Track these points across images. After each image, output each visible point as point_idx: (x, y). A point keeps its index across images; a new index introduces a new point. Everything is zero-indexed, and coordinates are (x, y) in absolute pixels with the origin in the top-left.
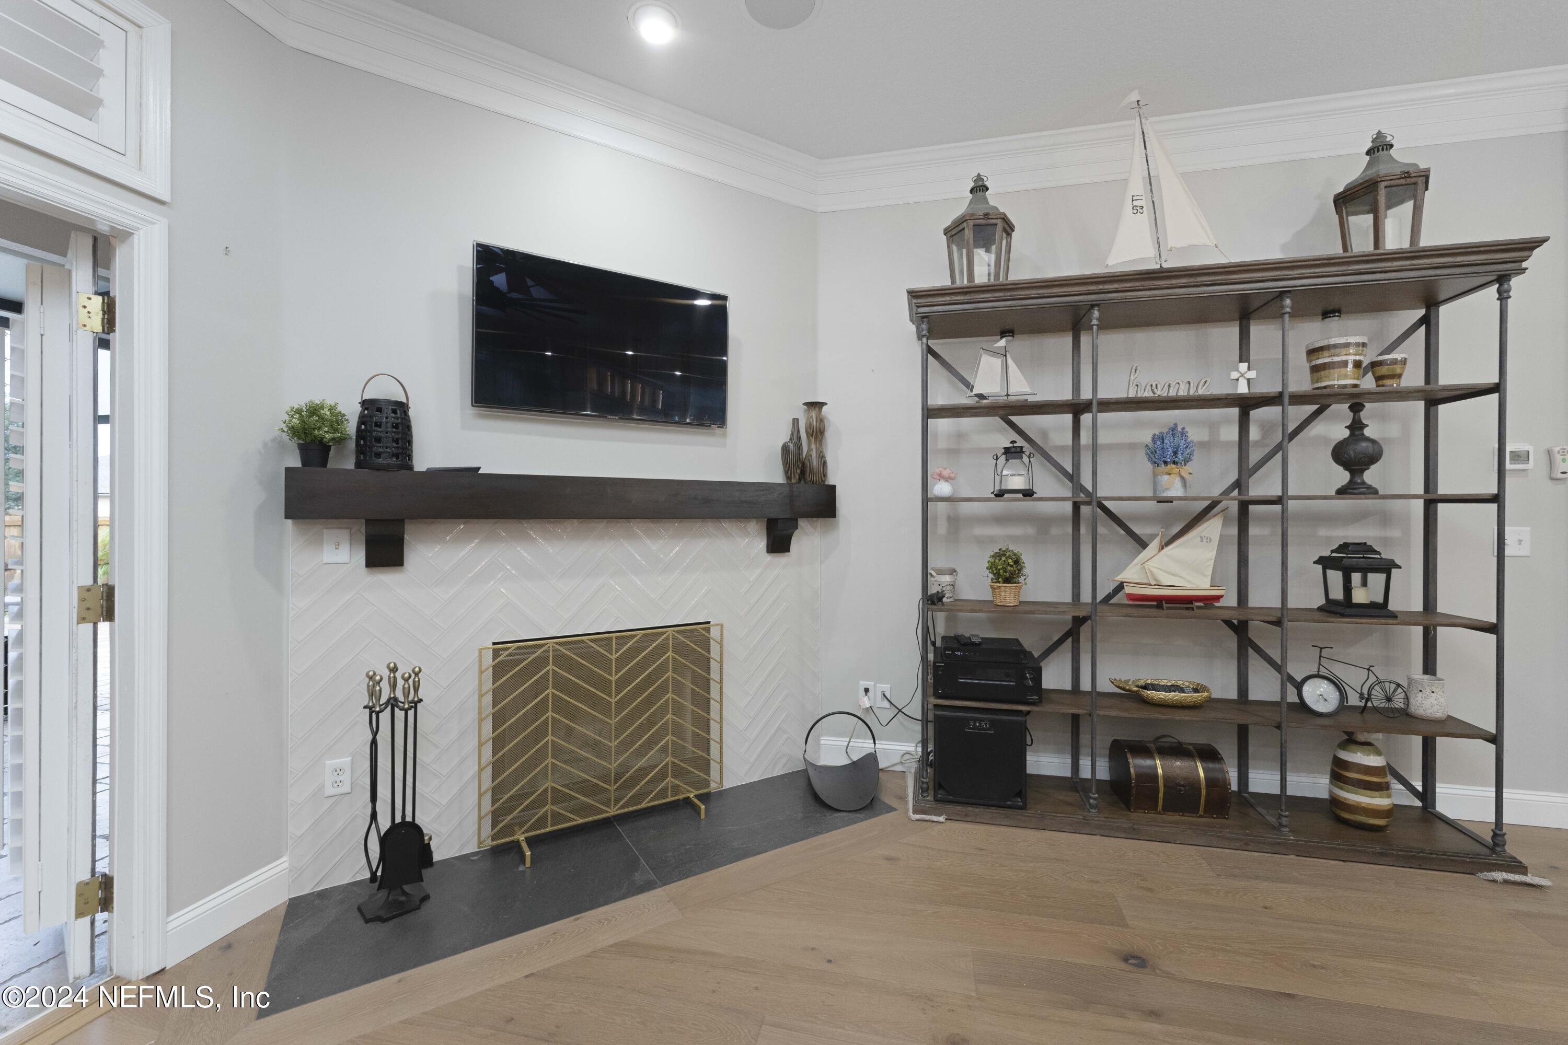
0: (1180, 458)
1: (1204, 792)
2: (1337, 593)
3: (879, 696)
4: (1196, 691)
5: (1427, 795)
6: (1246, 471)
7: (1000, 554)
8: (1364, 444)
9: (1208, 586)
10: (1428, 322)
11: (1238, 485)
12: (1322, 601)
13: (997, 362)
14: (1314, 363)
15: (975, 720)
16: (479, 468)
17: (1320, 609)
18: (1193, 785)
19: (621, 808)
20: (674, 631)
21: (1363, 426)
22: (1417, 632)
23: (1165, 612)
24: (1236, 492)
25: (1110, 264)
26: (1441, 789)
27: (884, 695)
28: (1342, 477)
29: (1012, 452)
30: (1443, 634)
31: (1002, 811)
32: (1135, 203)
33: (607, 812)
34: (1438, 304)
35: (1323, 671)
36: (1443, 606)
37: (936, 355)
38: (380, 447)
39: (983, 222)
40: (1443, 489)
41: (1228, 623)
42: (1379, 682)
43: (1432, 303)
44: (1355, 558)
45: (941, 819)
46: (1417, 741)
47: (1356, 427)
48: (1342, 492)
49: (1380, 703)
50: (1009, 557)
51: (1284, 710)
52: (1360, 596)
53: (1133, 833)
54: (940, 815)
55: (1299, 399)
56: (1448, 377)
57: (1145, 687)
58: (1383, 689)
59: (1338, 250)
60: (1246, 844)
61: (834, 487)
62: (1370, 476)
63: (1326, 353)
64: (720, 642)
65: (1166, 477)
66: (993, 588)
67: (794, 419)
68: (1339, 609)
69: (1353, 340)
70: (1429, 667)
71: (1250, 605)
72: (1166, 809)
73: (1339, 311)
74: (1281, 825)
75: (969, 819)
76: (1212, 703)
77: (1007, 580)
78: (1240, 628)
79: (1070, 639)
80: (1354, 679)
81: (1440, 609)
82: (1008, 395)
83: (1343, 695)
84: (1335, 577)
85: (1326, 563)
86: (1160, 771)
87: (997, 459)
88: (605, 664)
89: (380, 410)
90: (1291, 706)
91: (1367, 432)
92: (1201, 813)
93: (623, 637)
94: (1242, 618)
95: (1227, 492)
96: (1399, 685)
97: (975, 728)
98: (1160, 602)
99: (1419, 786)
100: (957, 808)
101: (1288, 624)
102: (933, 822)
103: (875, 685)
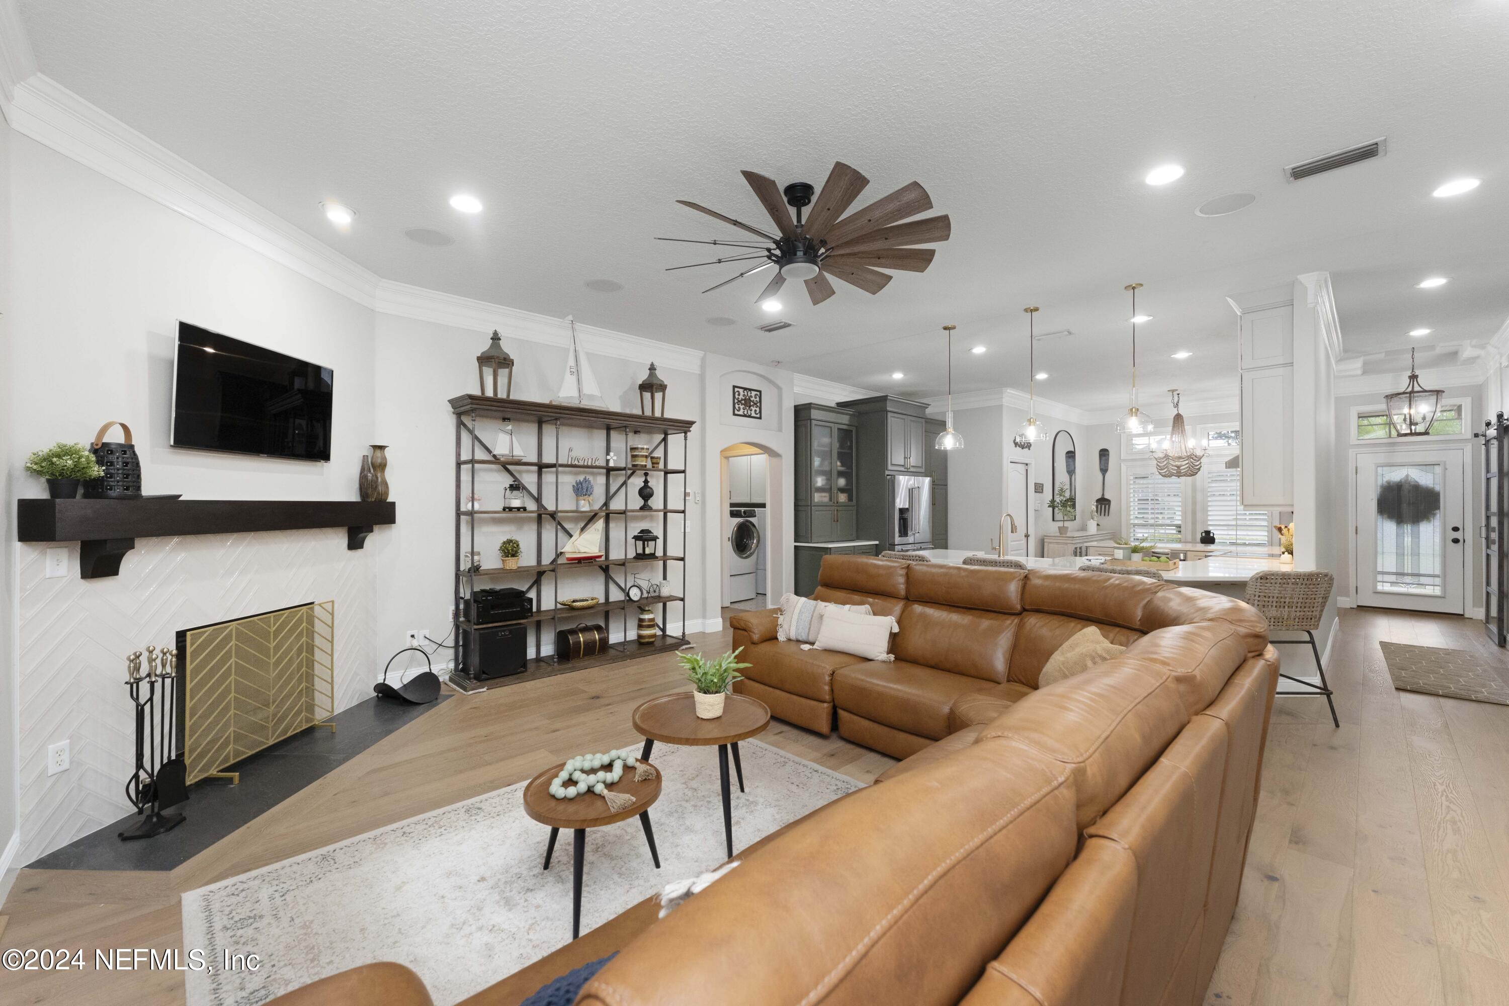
0: (589, 493)
1: (598, 643)
2: (640, 551)
3: (422, 637)
4: (592, 600)
5: (664, 630)
6: (609, 497)
7: (509, 541)
8: (648, 489)
9: (597, 551)
10: (665, 440)
11: (606, 504)
12: (635, 555)
13: (507, 438)
14: (633, 453)
15: (500, 631)
16: (180, 496)
17: (634, 558)
18: (594, 642)
19: (275, 739)
20: (308, 608)
21: (648, 482)
22: (661, 562)
23: (583, 564)
24: (604, 508)
25: (561, 396)
26: (668, 626)
27: (425, 637)
28: (641, 502)
29: (513, 488)
30: (669, 562)
31: (515, 676)
32: (571, 370)
33: (267, 743)
34: (668, 434)
35: (636, 584)
36: (669, 554)
37: (465, 426)
38: (112, 482)
39: (503, 361)
40: (669, 507)
41: (601, 567)
42: (652, 585)
43: (666, 434)
44: (645, 536)
45: (485, 689)
46: (661, 605)
47: (646, 482)
48: (642, 508)
49: (653, 594)
50: (514, 543)
51: (626, 602)
52: (648, 551)
53: (573, 669)
54: (483, 688)
55: (630, 469)
56: (670, 467)
57: (574, 601)
58: (653, 588)
59: (640, 413)
60: (614, 660)
61: (393, 504)
62: (650, 502)
63: (637, 451)
64: (331, 612)
65: (583, 502)
66: (503, 560)
67: (364, 456)
68: (641, 557)
69: (645, 447)
70: (665, 578)
71: (610, 559)
72: (584, 655)
73: (640, 432)
74: (624, 649)
75: (498, 686)
76: (598, 604)
77: (513, 556)
78: (606, 570)
79: (536, 585)
80: (645, 585)
81: (668, 555)
82: (513, 456)
83: (642, 593)
84: (640, 544)
85: (636, 538)
86: (582, 639)
87: (506, 490)
88: (266, 635)
89: (112, 452)
90: (628, 600)
91: (649, 484)
92: (597, 653)
93: (279, 615)
94: (607, 564)
95: (601, 508)
96: (657, 586)
97: (502, 635)
98: (580, 560)
99: (662, 626)
100: (492, 682)
101: (626, 564)
102: (480, 692)
103: (418, 632)
